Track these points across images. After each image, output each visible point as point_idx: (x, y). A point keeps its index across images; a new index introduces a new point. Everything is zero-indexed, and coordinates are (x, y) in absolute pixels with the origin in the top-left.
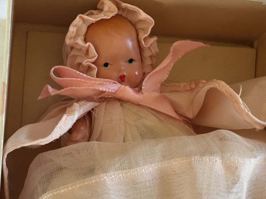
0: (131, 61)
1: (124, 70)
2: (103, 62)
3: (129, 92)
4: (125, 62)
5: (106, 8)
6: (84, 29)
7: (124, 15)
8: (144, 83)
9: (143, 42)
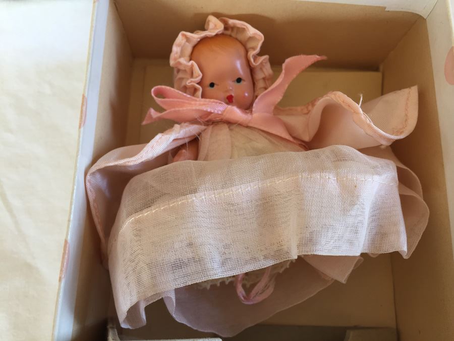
0: (239, 80)
1: (231, 90)
4: (233, 81)
7: (233, 35)
8: (254, 105)
9: (252, 60)
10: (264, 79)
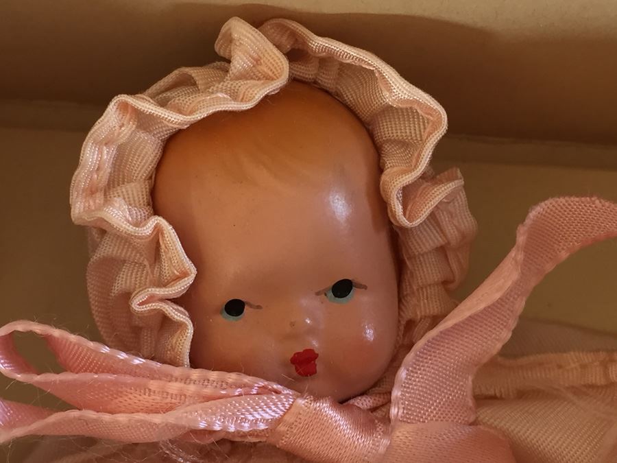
0: (343, 288)
1: (311, 331)
4: (318, 294)
7: (327, 81)
8: (402, 374)
9: (398, 208)
10: (442, 250)
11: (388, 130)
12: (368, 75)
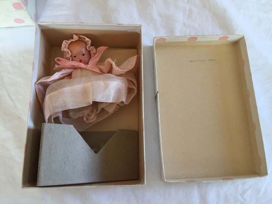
0: (83, 55)
1: (81, 58)
2: (73, 56)
3: (82, 65)
4: (81, 55)
5: (74, 38)
6: (67, 45)
7: (83, 40)
8: (89, 62)
9: (88, 49)
10: (94, 54)
11: (88, 43)
12: (84, 39)
